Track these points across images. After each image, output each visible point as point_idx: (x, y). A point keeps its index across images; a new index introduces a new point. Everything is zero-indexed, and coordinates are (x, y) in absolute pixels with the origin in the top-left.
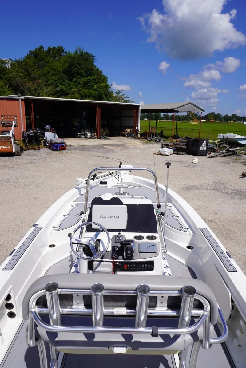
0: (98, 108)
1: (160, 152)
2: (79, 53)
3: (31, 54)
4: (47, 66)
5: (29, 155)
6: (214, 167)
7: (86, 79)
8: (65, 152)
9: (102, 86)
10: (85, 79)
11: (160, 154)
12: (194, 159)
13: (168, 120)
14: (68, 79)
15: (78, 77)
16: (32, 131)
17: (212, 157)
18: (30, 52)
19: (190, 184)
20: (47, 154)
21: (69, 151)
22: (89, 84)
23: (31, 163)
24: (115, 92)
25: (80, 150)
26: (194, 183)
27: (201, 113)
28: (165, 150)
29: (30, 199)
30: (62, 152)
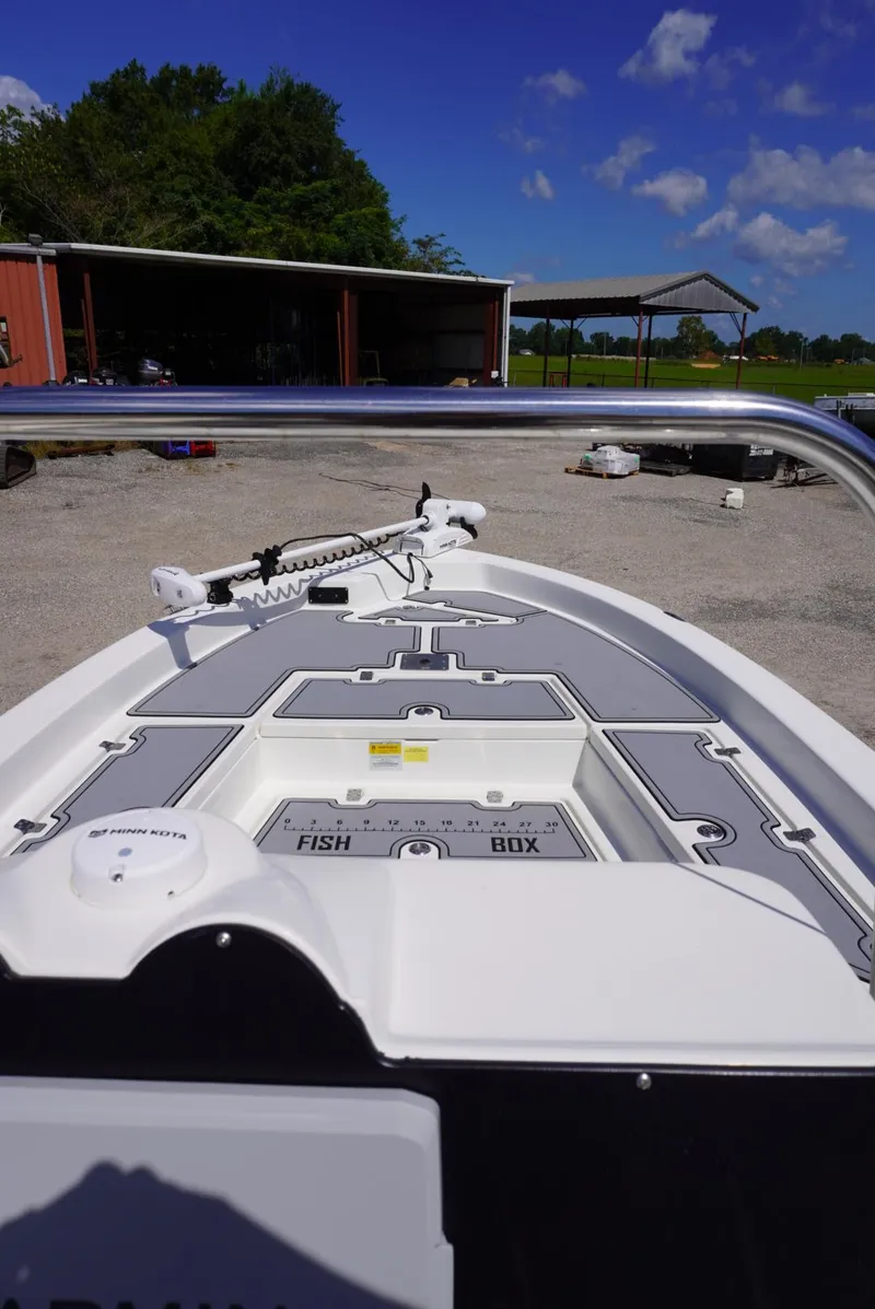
0: (346, 293)
1: (589, 464)
2: (278, 89)
3: (98, 96)
4: (156, 141)
5: (67, 475)
6: (813, 525)
7: (306, 191)
8: (212, 463)
9: (366, 218)
10: (300, 188)
11: (586, 470)
12: (729, 492)
13: (607, 354)
14: (234, 193)
15: (276, 181)
16: (80, 381)
17: (796, 483)
18: (94, 86)
19: (725, 594)
20: (140, 471)
21: (229, 461)
22: (316, 208)
23: (69, 505)
24: (414, 242)
25: (273, 458)
26: (747, 591)
27: (745, 315)
28: (608, 457)
29: (21, 661)
30: (200, 462)
